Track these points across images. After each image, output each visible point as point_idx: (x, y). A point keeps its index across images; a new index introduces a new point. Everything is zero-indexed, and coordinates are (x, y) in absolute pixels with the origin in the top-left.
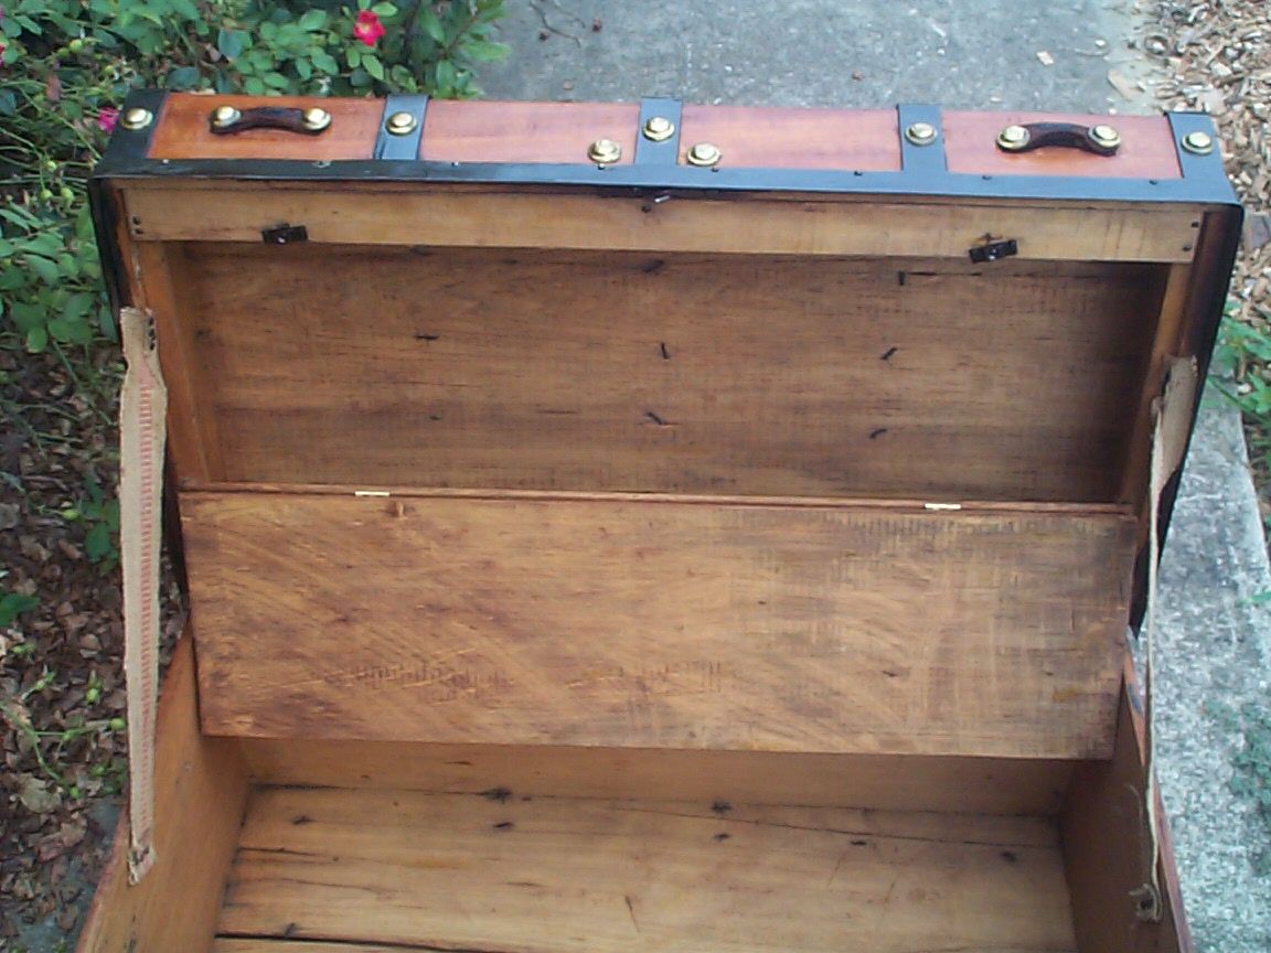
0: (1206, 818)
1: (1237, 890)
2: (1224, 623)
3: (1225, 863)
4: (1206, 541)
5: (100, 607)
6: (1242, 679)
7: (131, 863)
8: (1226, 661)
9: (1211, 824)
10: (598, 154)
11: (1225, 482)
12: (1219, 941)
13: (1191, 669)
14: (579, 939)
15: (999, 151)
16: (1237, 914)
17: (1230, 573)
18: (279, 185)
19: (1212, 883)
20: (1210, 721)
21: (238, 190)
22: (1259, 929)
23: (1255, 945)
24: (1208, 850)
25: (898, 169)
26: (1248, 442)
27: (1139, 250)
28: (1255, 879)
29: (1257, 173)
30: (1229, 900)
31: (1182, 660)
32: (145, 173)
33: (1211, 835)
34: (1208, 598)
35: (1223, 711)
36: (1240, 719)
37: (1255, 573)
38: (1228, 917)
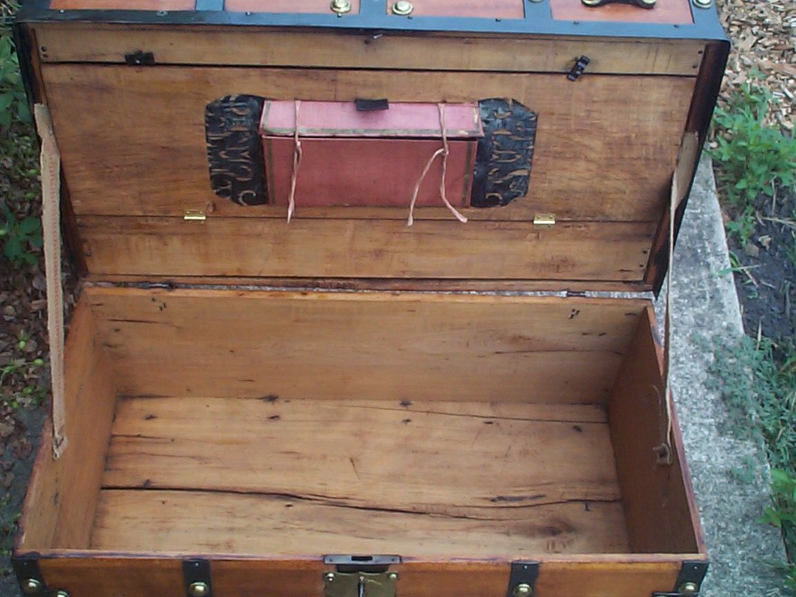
0: (691, 403)
1: (710, 444)
2: (702, 287)
3: (703, 429)
4: (691, 238)
5: (14, 289)
6: (712, 321)
7: (55, 447)
8: (704, 310)
9: (694, 407)
10: (336, 7)
11: (702, 202)
12: (699, 474)
13: (683, 315)
14: (323, 484)
15: (583, 5)
16: (710, 458)
17: (705, 257)
18: (137, 27)
19: (694, 441)
20: (694, 346)
21: (109, 30)
22: (722, 466)
23: (719, 476)
24: (693, 422)
25: (522, 18)
26: (716, 178)
27: (667, 68)
28: (719, 438)
29: (722, 10)
30: (705, 450)
31: (678, 310)
32: (50, 19)
33: (694, 413)
34: (693, 273)
35: (701, 340)
36: (711, 345)
37: (720, 257)
38: (704, 460)
